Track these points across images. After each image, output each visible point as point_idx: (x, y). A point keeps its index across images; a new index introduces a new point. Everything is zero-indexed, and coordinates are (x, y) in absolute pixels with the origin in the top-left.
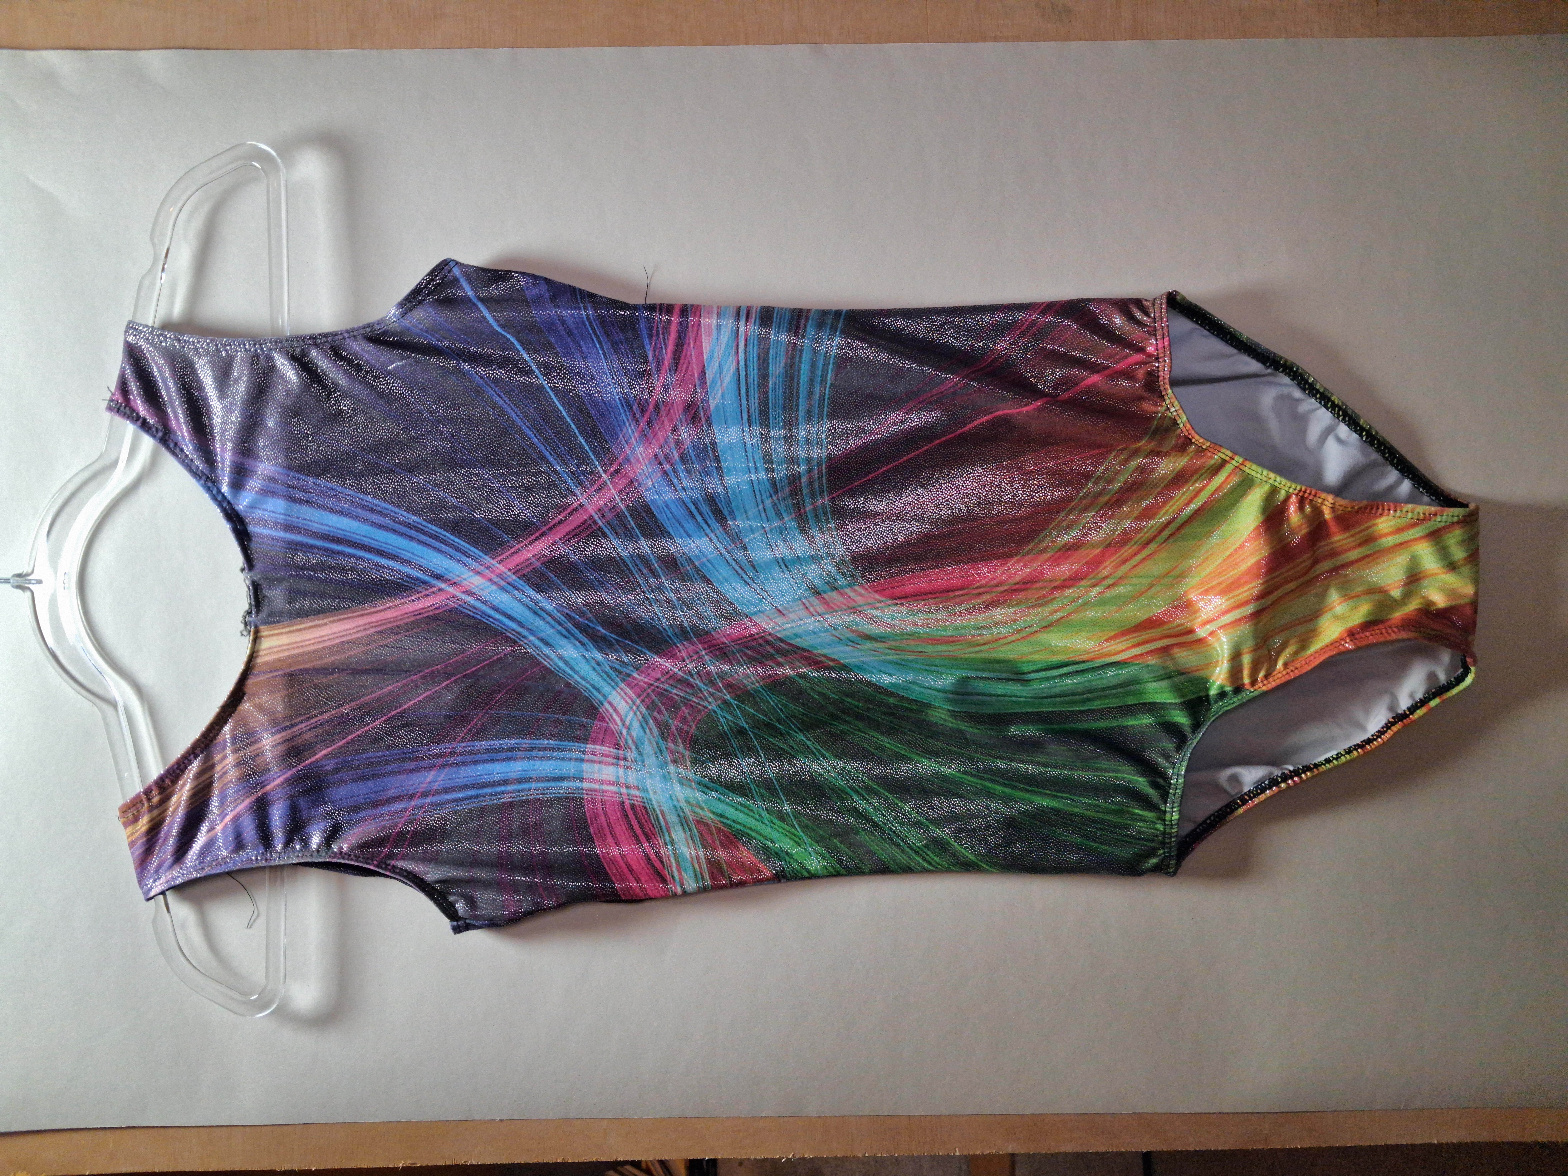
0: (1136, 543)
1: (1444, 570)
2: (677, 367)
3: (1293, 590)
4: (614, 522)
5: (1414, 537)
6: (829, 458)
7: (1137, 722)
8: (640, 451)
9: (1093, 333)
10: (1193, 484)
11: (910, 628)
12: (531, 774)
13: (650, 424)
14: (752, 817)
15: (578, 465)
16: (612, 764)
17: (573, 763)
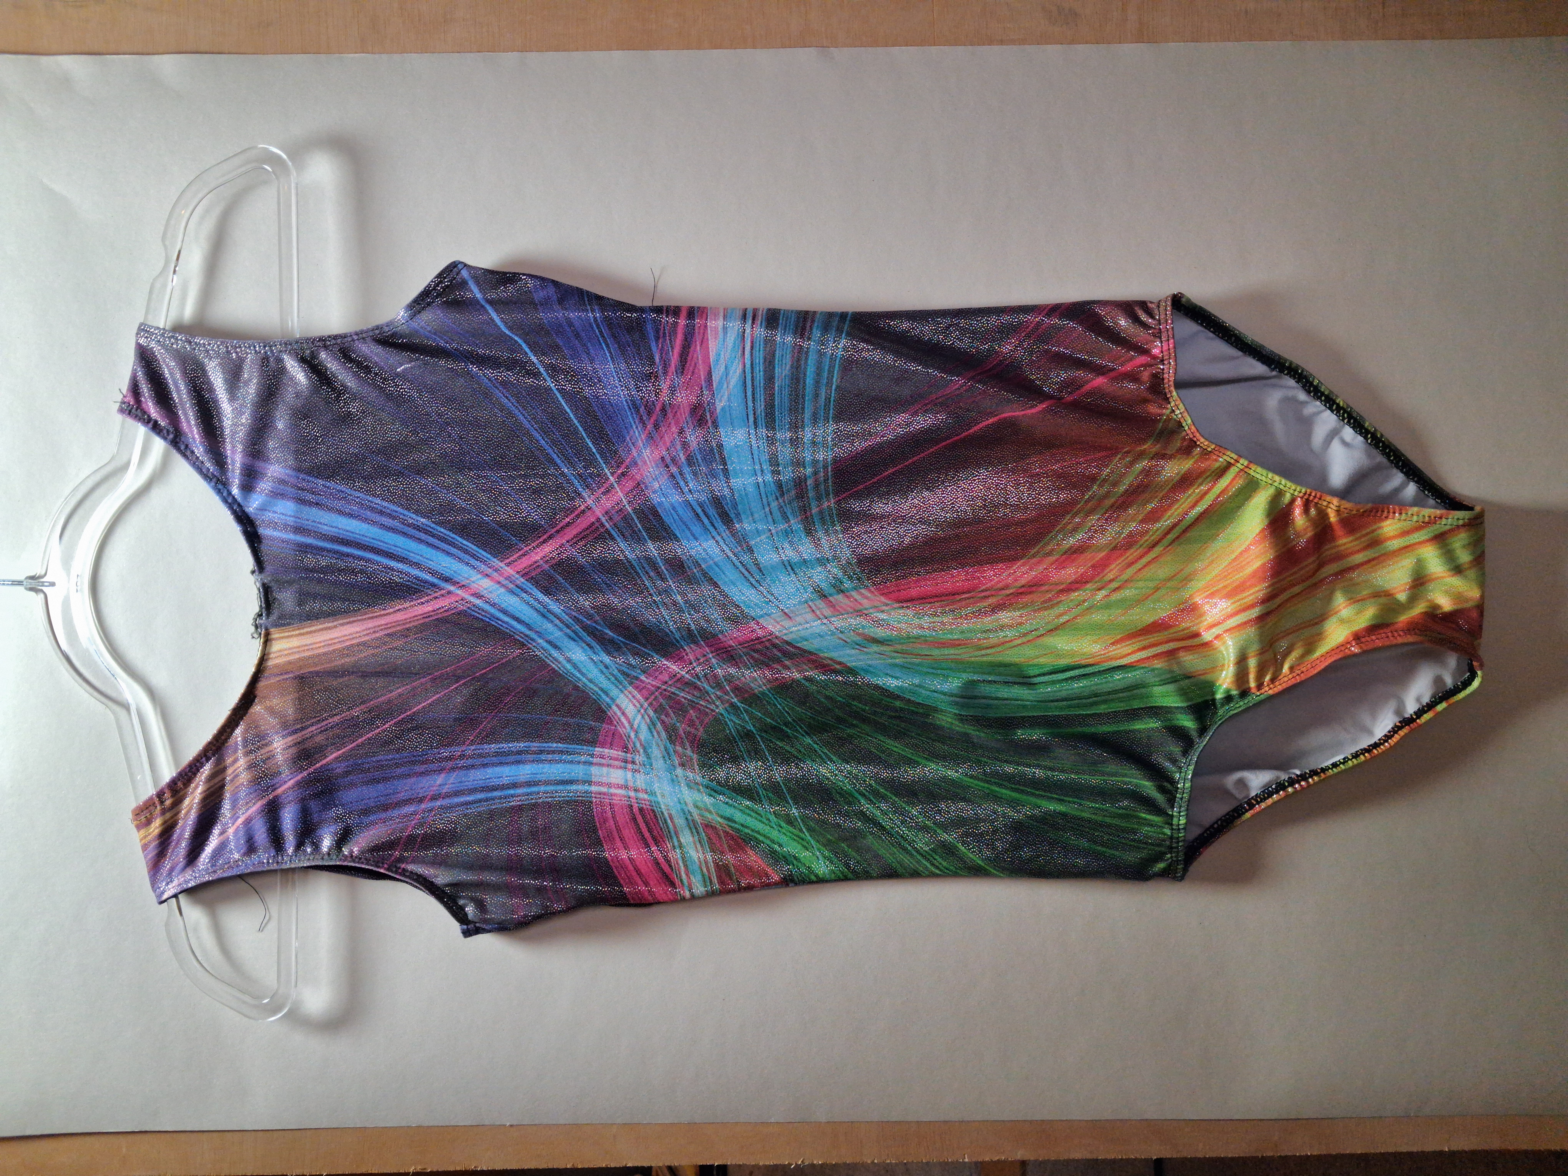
0: (1141, 546)
1: (1450, 574)
2: (683, 369)
3: (1298, 594)
4: (622, 524)
5: (1420, 540)
6: (835, 461)
7: (1143, 727)
8: (647, 453)
9: (1098, 334)
10: (1198, 486)
11: (916, 632)
12: (540, 777)
13: (656, 426)
14: (759, 821)
15: (585, 467)
16: (621, 767)
17: (581, 766)
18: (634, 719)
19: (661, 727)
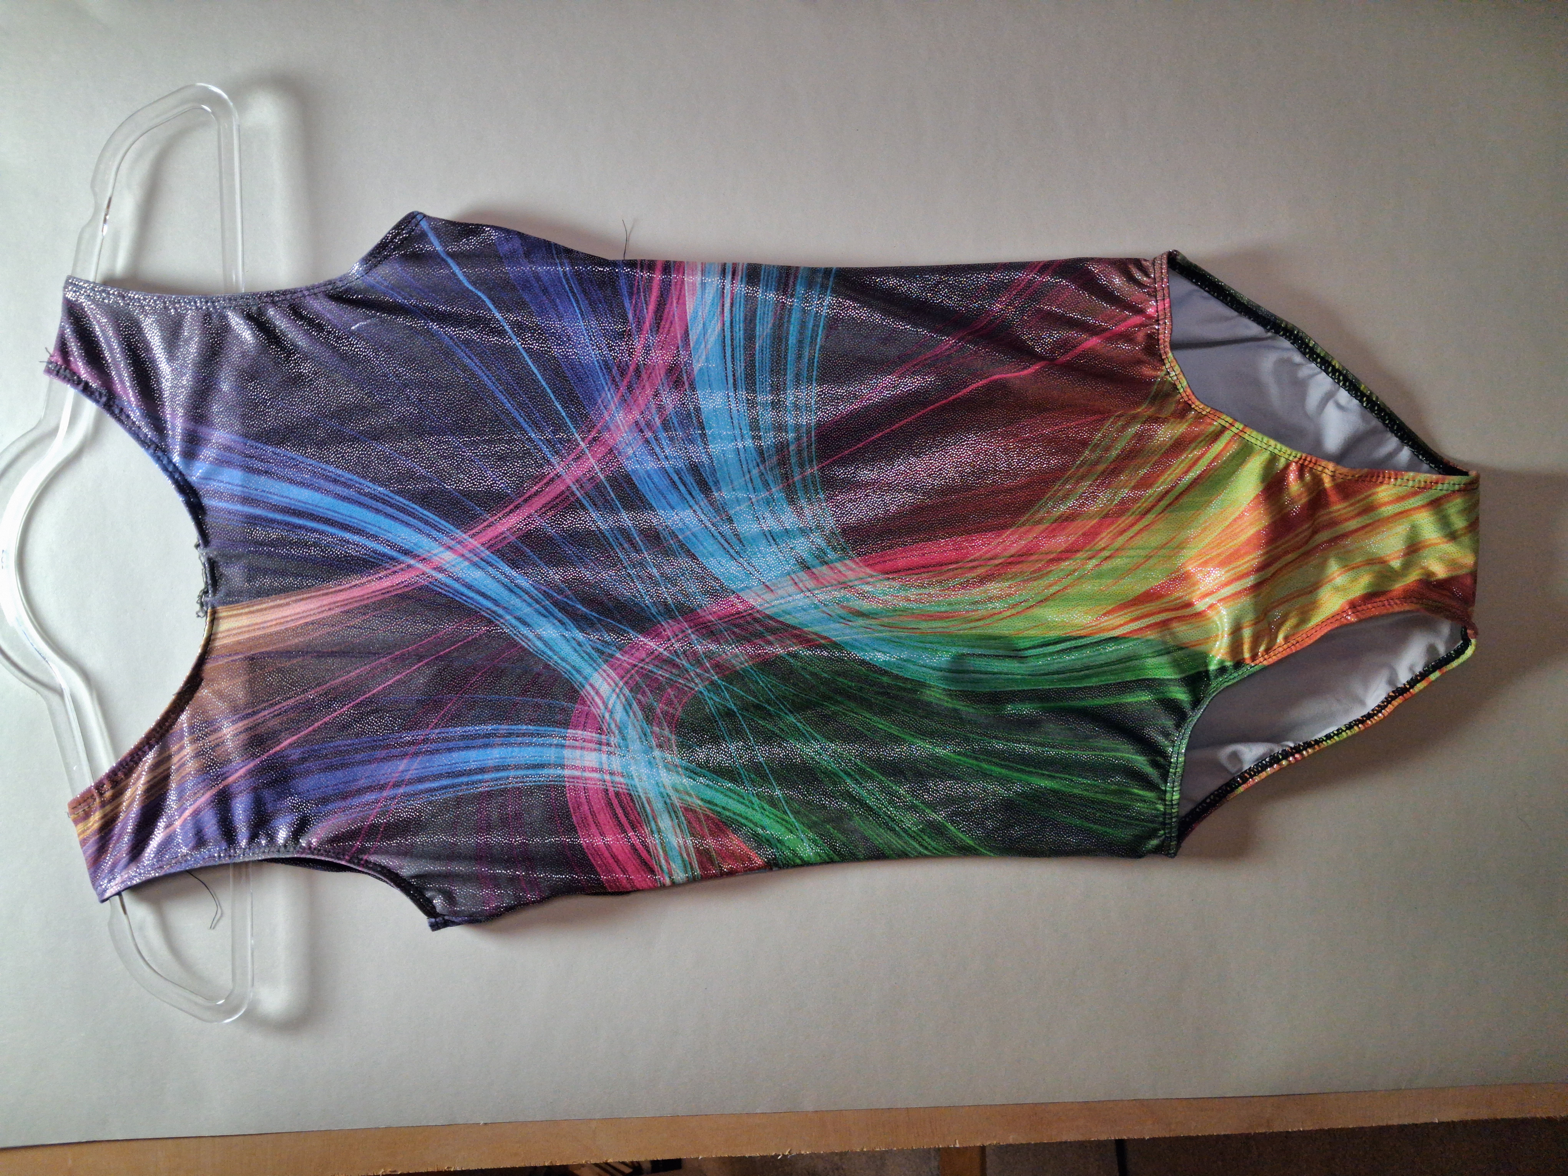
0: (1133, 513)
1: (1445, 540)
2: (658, 327)
3: (1292, 562)
4: (593, 493)
5: (1415, 506)
6: (819, 425)
7: (1135, 700)
8: (620, 417)
9: (1091, 293)
10: (1192, 452)
11: (903, 604)
12: (509, 761)
13: (630, 388)
14: (742, 803)
15: (554, 432)
16: (595, 750)
17: (553, 749)
18: (609, 699)
19: (637, 707)
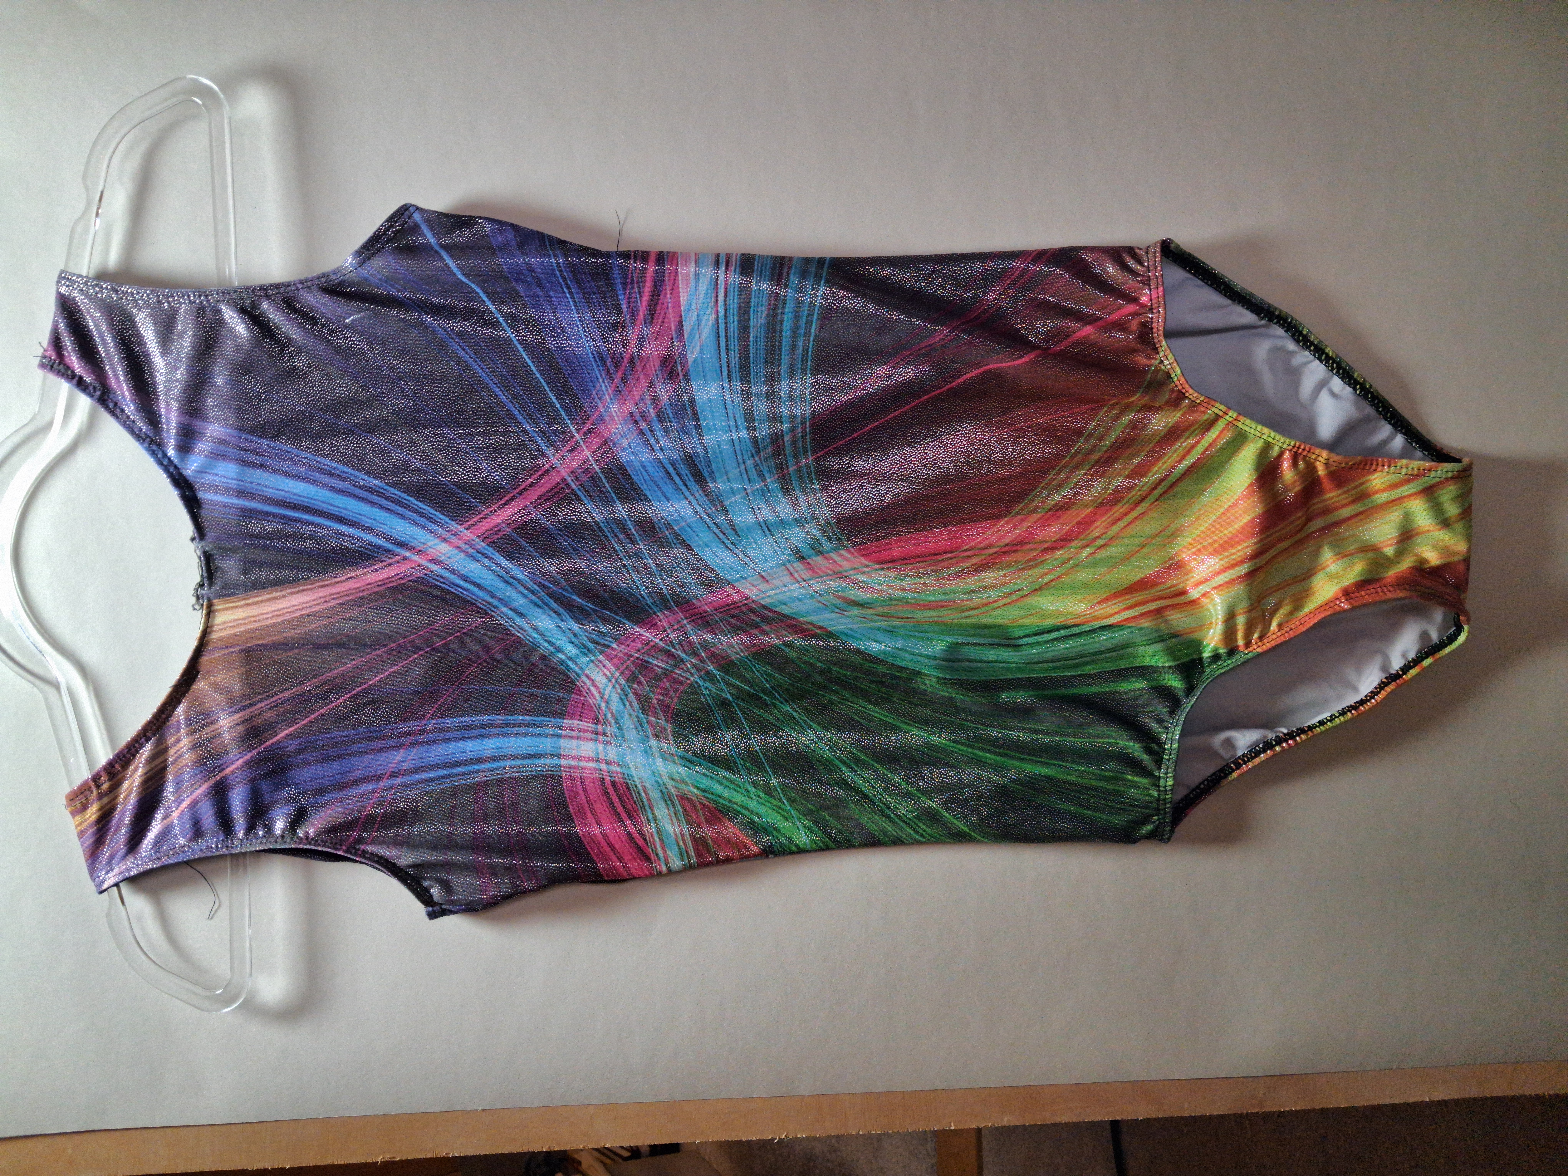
0: (1127, 502)
1: (1438, 527)
2: (653, 319)
3: (1286, 549)
4: (588, 485)
5: (1409, 493)
6: (813, 415)
7: (1129, 687)
8: (614, 408)
9: (1085, 282)
10: (1185, 440)
11: (898, 594)
12: (505, 752)
13: (624, 379)
14: (738, 792)
15: (549, 424)
16: (591, 739)
17: (549, 739)
18: (605, 689)
19: (633, 697)
